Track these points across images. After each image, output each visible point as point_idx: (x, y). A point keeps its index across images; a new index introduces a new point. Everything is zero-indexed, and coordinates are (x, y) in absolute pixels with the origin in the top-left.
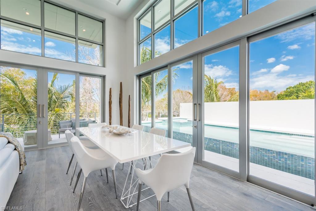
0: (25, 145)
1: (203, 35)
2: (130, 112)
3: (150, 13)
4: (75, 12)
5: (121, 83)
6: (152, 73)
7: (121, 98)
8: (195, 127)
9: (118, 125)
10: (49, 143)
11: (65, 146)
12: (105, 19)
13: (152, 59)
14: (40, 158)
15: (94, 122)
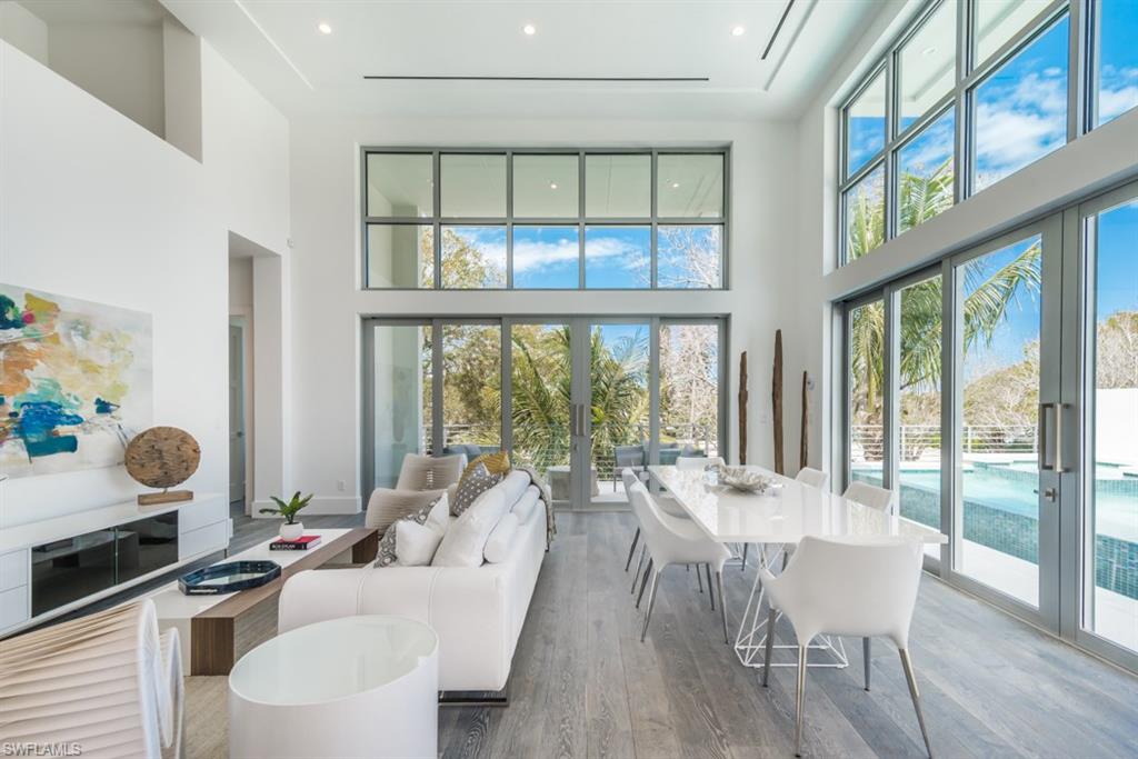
0: (553, 498)
1: (1094, 128)
2: (810, 428)
3: (882, 78)
4: (651, 154)
5: (779, 333)
6: (886, 290)
7: (777, 382)
8: (1048, 494)
9: (769, 469)
10: (593, 500)
11: (625, 509)
12: (732, 143)
13: (885, 241)
14: (577, 531)
15: (699, 453)
